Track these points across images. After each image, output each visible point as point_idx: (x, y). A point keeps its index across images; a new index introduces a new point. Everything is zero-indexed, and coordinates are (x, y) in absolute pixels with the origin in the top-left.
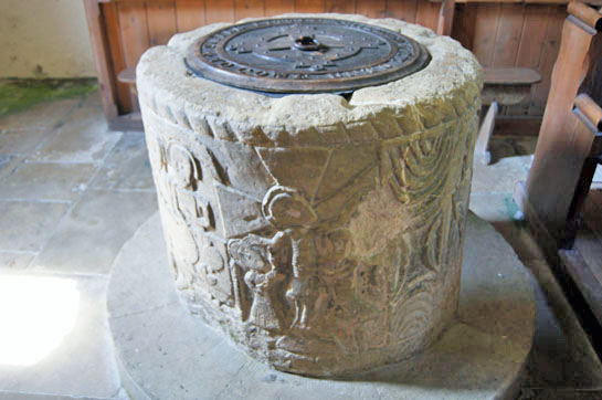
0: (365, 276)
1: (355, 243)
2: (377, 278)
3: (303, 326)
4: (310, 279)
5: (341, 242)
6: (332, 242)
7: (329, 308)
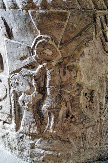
0: (87, 96)
1: (82, 74)
2: (94, 99)
3: (51, 131)
4: (56, 96)
5: (75, 71)
6: (69, 71)
7: (67, 118)
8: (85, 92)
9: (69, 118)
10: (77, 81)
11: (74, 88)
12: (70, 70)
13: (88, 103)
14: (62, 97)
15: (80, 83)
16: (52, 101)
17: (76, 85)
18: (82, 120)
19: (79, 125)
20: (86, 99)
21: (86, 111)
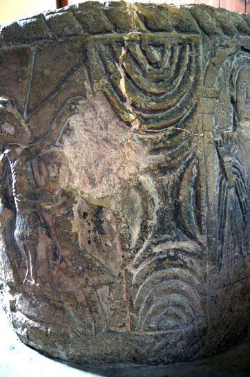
0: (89, 218)
1: (74, 171)
2: (104, 225)
3: (33, 282)
4: (30, 215)
5: (55, 166)
6: (46, 166)
7: (55, 260)
8: (83, 210)
9: (58, 261)
10: (63, 185)
11: (57, 200)
12: (47, 164)
13: (92, 234)
16: (23, 225)
18: (80, 268)
19: (76, 278)
20: (86, 224)
21: (89, 251)
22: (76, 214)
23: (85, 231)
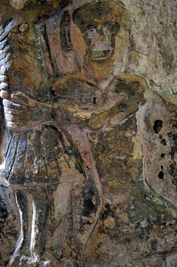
8: (155, 116)
9: (95, 216)
10: (118, 70)
13: (168, 159)
14: (61, 136)
15: (128, 78)
17: (112, 87)
18: (144, 224)
19: (134, 244)
20: (158, 142)
21: (159, 192)
22: (141, 124)
23: (155, 155)
